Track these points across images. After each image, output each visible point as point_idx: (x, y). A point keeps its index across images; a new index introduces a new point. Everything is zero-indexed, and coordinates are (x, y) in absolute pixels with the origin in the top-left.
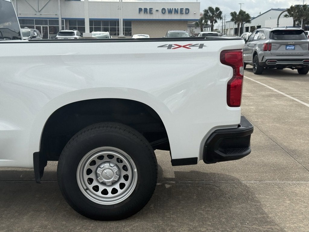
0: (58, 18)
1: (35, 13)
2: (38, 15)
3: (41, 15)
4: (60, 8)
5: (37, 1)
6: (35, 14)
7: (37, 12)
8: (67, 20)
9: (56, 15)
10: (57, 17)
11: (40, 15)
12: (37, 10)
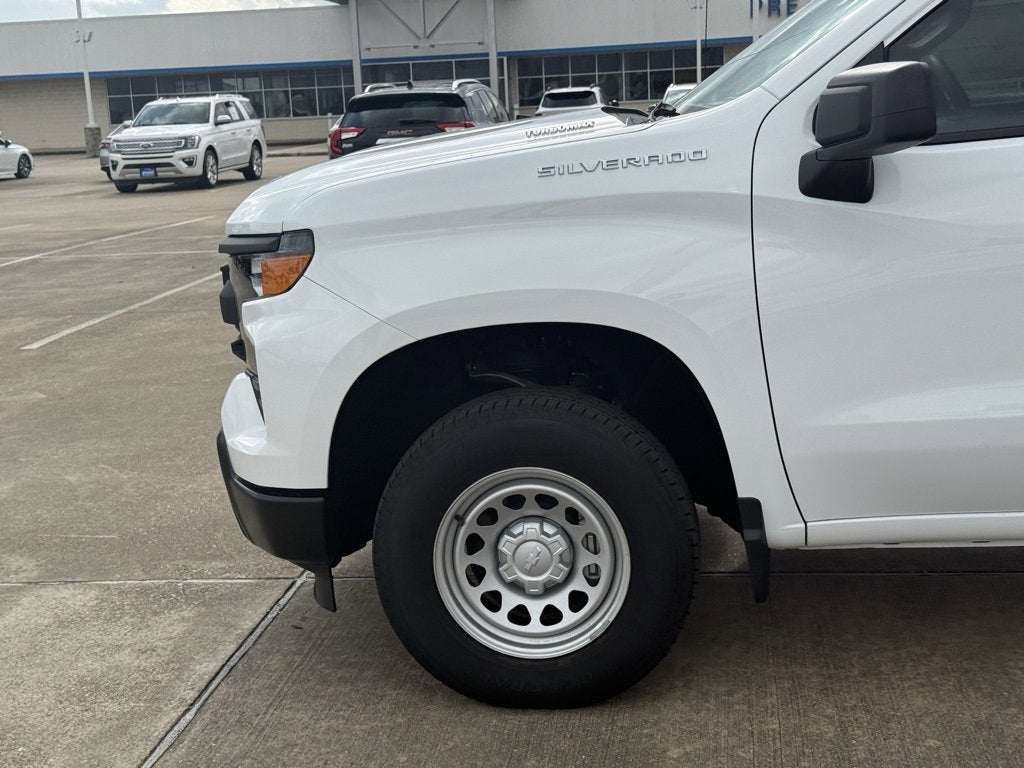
0: (487, 55)
1: (416, 43)
2: (424, 50)
3: (433, 46)
4: (491, 21)
5: (421, 4)
6: (415, 47)
7: (420, 39)
8: (511, 56)
9: (480, 43)
10: (485, 51)
11: (432, 49)
12: (420, 33)
